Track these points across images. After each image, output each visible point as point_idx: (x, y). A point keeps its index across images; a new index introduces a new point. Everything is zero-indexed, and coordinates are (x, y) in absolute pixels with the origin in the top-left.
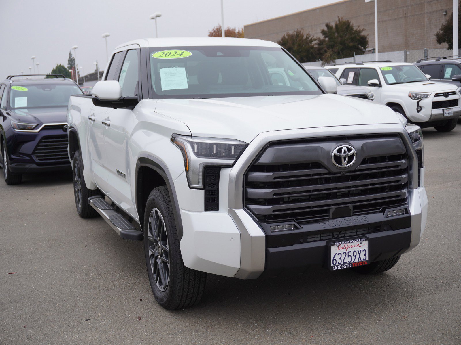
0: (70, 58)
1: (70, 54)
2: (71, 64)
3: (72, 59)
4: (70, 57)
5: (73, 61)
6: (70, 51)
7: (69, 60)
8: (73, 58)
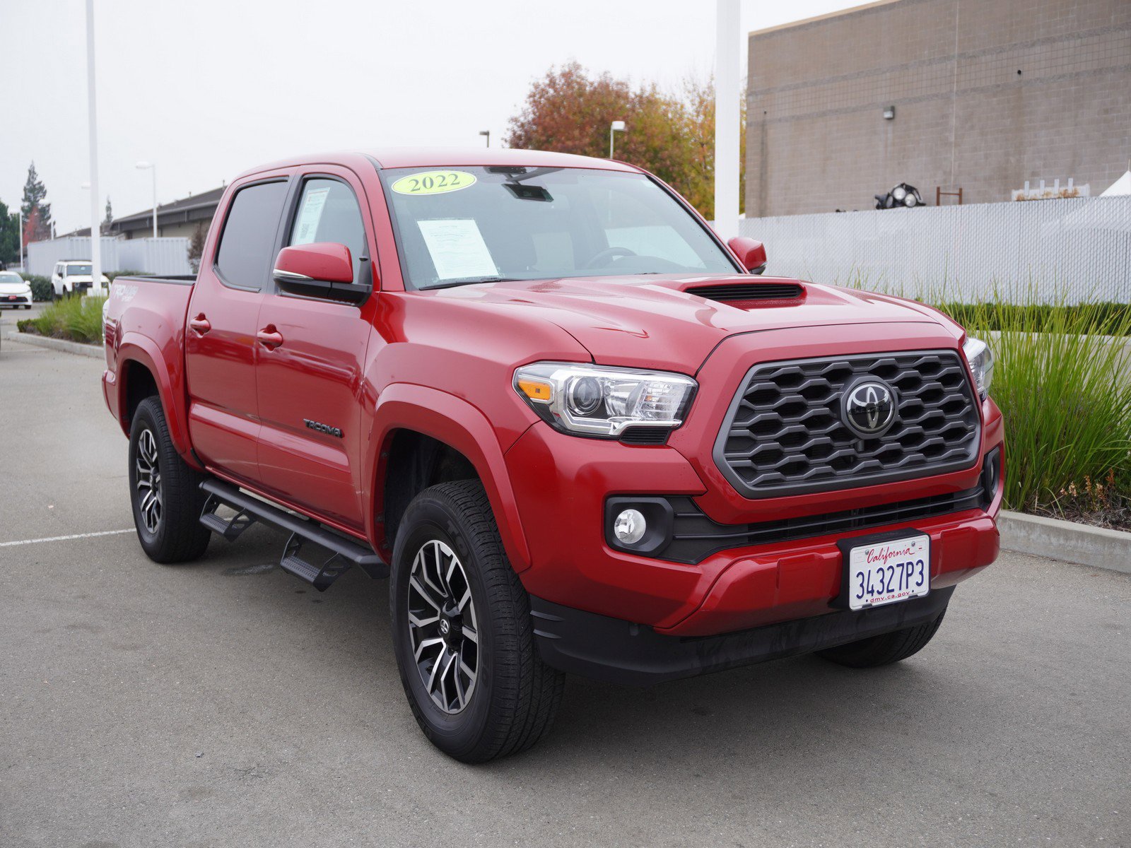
0: (29, 182)
1: (32, 173)
2: (32, 199)
3: (37, 187)
4: (31, 180)
5: (38, 193)
6: (31, 163)
7: (28, 187)
8: (40, 183)
